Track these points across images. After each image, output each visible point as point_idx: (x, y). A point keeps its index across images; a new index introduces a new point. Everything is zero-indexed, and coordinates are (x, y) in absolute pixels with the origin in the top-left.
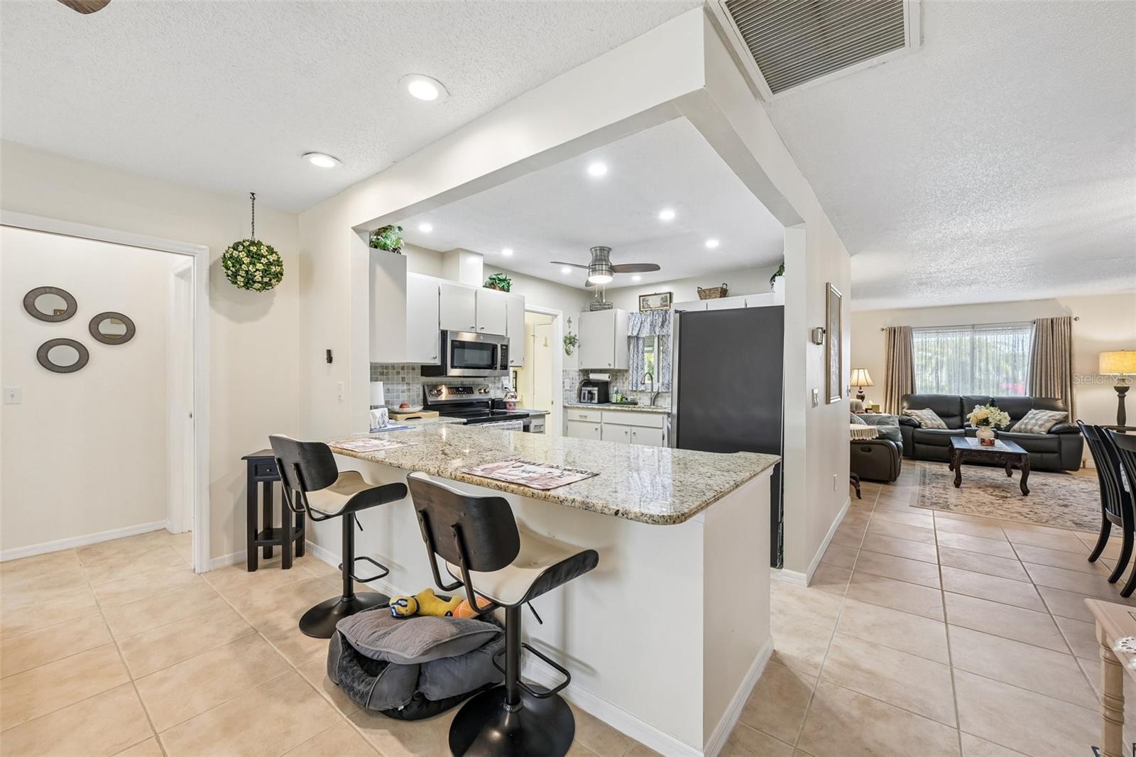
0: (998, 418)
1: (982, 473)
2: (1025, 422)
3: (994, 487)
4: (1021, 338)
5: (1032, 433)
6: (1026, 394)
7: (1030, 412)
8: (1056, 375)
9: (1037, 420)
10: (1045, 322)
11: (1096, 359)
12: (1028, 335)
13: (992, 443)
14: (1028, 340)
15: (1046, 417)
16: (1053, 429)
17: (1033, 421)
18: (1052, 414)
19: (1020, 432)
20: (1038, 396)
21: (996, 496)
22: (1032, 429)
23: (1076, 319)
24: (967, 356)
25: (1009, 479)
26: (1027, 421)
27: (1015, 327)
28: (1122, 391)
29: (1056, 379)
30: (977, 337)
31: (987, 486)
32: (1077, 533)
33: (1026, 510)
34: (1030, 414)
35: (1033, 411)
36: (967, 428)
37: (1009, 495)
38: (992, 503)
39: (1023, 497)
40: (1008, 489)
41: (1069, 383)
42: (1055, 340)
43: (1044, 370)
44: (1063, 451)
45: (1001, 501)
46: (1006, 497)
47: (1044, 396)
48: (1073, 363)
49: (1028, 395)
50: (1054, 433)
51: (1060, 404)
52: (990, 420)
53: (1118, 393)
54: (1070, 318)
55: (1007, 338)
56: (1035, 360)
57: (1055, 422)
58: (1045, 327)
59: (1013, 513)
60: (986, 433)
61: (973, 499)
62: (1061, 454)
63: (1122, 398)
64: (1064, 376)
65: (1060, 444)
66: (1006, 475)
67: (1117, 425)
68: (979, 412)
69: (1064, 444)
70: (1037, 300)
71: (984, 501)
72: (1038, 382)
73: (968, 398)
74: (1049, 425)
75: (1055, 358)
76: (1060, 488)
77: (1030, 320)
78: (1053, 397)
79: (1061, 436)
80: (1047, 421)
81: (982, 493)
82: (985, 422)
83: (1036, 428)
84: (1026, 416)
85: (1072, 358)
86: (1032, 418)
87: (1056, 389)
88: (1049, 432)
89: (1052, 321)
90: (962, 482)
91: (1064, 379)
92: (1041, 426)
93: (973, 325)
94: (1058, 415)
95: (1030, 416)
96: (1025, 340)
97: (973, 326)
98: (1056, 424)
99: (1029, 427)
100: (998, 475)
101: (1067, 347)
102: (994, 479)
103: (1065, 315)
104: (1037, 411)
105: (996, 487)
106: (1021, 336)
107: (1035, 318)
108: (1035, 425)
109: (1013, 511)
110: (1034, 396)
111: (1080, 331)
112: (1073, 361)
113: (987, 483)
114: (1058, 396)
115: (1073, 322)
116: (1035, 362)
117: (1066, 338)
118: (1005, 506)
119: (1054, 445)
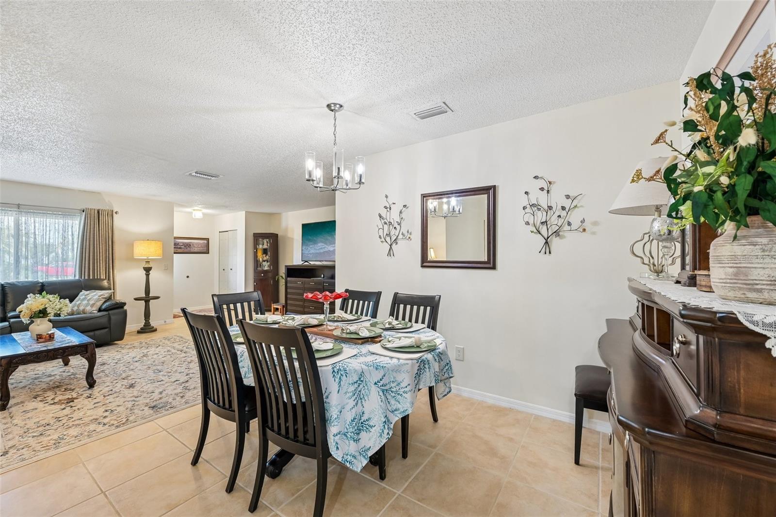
0: (58, 307)
1: (33, 370)
2: (78, 303)
3: (54, 388)
4: (70, 224)
5: (85, 313)
6: (75, 276)
7: (81, 293)
8: (101, 258)
9: (88, 301)
10: (92, 211)
11: (131, 246)
12: (77, 222)
13: (51, 337)
14: (77, 226)
15: (97, 297)
16: (103, 307)
17: (85, 302)
18: (102, 293)
19: (73, 314)
20: (86, 278)
21: (60, 402)
22: (84, 310)
23: (116, 213)
24: (11, 238)
25: (67, 368)
26: (79, 302)
27: (65, 212)
28: (148, 270)
29: (101, 262)
30: (23, 219)
31: (44, 390)
32: (158, 421)
33: (100, 412)
34: (82, 295)
35: (84, 292)
36: (12, 320)
37: (75, 395)
38: (58, 419)
39: (90, 392)
40: (70, 384)
41: (111, 265)
42: (100, 228)
43: (91, 254)
44: (112, 326)
45: (68, 411)
46: (72, 400)
47: (91, 278)
48: (114, 248)
49: (77, 278)
50: (105, 310)
51: (105, 283)
52: (49, 310)
53: (145, 272)
54: (112, 211)
55: (57, 222)
56: (84, 245)
57: (104, 300)
58: (92, 216)
59: (88, 424)
60: (42, 326)
61: (31, 424)
62: (110, 329)
63: (148, 275)
64: (107, 260)
65: (110, 319)
66: (62, 363)
67: (145, 296)
68: (33, 302)
69: (112, 317)
70: (85, 191)
71: (46, 421)
72: (87, 265)
73: (12, 285)
74: (99, 304)
75: (101, 244)
76: (116, 363)
77: (79, 208)
78: (99, 278)
79: (110, 312)
80: (98, 300)
81: (41, 405)
82: (43, 313)
83: (88, 308)
84: (78, 298)
85: (114, 244)
86: (84, 299)
87: (102, 271)
88: (100, 310)
89: (98, 212)
90: (12, 394)
91: (107, 262)
92: (92, 305)
93: (19, 204)
94: (106, 293)
95: (82, 298)
96: (76, 225)
97: (19, 206)
98: (105, 302)
99: (81, 308)
100: (53, 368)
101: (110, 235)
102: (50, 376)
103: (107, 208)
104: (88, 292)
105: (56, 387)
106: (70, 222)
107: (84, 207)
108: (87, 305)
109: (87, 420)
110: (83, 278)
111: (119, 222)
112: (114, 246)
113: (44, 386)
114: (103, 277)
115: (114, 214)
116: (84, 247)
117: (109, 227)
118: (76, 415)
119: (104, 320)
